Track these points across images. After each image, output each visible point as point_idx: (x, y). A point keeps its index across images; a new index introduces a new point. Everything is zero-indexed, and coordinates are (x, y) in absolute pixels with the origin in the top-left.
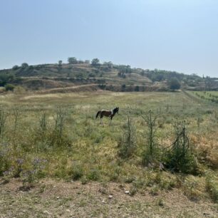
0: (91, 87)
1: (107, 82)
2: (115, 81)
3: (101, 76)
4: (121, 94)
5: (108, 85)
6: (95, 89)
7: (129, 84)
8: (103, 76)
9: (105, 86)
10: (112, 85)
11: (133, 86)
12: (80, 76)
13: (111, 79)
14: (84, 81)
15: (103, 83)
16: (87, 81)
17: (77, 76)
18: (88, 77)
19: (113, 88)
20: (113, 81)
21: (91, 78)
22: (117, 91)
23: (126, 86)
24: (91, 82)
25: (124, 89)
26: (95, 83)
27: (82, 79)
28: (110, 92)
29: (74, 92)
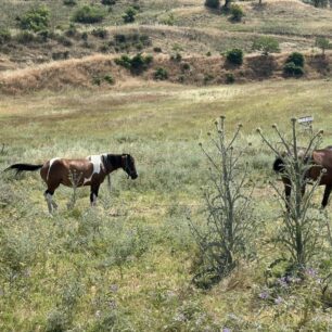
0: (85, 68)
1: (157, 43)
2: (191, 37)
3: (129, 19)
4: (224, 93)
5: (164, 56)
6: (107, 78)
7: (255, 47)
8: (139, 18)
9: (149, 60)
10: (179, 57)
11: (274, 54)
12: (34, 24)
13: (173, 28)
14: (56, 43)
15: (139, 48)
16: (68, 44)
17: (24, 24)
18: (72, 26)
19: (186, 67)
20: (184, 36)
21: (83, 27)
22: (206, 80)
23: (246, 55)
24: (86, 46)
25: (237, 70)
26: (103, 50)
27: (45, 34)
28: (174, 85)
29: (12, 93)
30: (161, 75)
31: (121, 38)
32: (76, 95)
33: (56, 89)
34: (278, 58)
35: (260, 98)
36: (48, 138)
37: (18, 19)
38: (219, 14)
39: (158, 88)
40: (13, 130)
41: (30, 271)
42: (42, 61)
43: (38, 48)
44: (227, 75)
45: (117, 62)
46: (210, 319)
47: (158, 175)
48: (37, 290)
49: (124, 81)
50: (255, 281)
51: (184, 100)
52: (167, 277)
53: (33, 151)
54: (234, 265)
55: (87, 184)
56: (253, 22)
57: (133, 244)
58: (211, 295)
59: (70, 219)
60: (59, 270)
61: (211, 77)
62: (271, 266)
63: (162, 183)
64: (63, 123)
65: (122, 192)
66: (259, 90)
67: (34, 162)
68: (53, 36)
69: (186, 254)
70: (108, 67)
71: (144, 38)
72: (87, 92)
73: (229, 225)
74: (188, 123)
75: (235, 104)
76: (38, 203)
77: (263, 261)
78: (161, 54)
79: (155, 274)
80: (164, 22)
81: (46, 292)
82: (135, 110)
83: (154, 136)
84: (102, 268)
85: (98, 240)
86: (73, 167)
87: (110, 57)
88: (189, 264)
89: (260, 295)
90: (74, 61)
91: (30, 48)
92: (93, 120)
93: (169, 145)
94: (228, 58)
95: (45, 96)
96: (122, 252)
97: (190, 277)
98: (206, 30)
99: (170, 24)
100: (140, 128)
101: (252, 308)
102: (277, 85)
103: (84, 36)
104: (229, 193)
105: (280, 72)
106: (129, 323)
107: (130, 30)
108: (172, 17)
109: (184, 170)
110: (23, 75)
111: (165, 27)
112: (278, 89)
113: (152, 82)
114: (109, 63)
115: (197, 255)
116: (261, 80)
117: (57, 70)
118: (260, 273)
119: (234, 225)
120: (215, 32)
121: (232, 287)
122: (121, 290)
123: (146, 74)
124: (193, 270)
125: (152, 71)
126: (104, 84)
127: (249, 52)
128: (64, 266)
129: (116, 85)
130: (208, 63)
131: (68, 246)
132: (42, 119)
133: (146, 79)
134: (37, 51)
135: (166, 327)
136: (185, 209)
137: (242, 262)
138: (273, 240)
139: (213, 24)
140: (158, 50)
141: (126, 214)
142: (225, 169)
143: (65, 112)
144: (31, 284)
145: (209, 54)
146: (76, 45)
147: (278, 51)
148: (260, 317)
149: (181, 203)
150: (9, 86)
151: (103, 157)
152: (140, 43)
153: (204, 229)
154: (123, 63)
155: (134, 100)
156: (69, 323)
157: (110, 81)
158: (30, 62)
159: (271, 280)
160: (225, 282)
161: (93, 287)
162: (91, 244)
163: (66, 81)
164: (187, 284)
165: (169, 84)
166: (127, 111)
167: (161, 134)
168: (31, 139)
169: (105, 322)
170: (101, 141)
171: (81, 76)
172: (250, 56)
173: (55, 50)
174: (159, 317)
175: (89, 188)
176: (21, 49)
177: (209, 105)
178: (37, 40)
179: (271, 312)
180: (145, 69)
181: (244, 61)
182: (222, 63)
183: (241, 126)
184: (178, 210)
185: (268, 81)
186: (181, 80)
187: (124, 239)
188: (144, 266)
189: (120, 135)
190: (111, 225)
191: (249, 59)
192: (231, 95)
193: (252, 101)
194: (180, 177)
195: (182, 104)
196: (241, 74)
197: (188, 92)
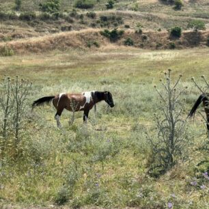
0: (82, 37)
1: (127, 22)
2: (149, 19)
3: (110, 6)
4: (168, 55)
5: (131, 31)
6: (95, 44)
7: (189, 26)
8: (116, 6)
9: (122, 33)
10: (141, 32)
11: (201, 31)
12: (50, 8)
13: (138, 13)
14: (63, 20)
15: (116, 25)
16: (71, 22)
17: (44, 8)
18: (74, 10)
19: (145, 38)
20: (145, 18)
21: (81, 11)
22: (157, 46)
23: (183, 31)
24: (82, 23)
25: (177, 41)
26: (93, 26)
27: (57, 15)
28: (137, 49)
29: (35, 52)
30: (129, 43)
31: (104, 19)
32: (75, 53)
33: (63, 49)
34: (204, 33)
35: (191, 58)
36: (57, 80)
37: (41, 5)
38: (167, 5)
39: (127, 51)
40: (36, 74)
41: (46, 163)
42: (54, 32)
43: (52, 23)
44: (170, 43)
45: (102, 33)
46: (159, 196)
47: (126, 105)
48: (50, 174)
49: (106, 45)
50: (188, 174)
51: (143, 59)
52: (131, 170)
53: (48, 88)
54: (174, 164)
55: (82, 110)
56: (189, 10)
57: (110, 148)
58: (159, 182)
59: (71, 131)
60: (64, 162)
61: (161, 45)
62: (198, 165)
63: (128, 110)
64: (67, 70)
65: (103, 115)
66: (191, 53)
67: (48, 95)
68: (62, 16)
69: (144, 156)
70: (96, 37)
71: (119, 19)
72: (82, 52)
73: (171, 138)
74: (145, 73)
75: (175, 62)
76: (50, 120)
77: (193, 161)
78: (129, 29)
79: (124, 168)
80: (132, 9)
81: (56, 176)
82: (112, 64)
83: (124, 81)
84: (90, 162)
85: (88, 145)
86: (73, 99)
87: (97, 30)
88: (145, 161)
89: (192, 183)
90: (74, 32)
91: (48, 23)
92: (86, 69)
93: (133, 86)
94: (172, 33)
95: (56, 54)
96: (103, 153)
97: (146, 170)
98: (159, 15)
99: (136, 10)
100: (115, 76)
101: (185, 191)
102: (203, 50)
103: (81, 17)
104: (172, 118)
105: (205, 42)
106: (108, 197)
107: (110, 13)
108: (137, 6)
109: (142, 103)
110: (42, 40)
111: (132, 12)
112: (203, 53)
113: (123, 47)
114: (96, 34)
115: (150, 156)
116: (192, 47)
117: (64, 37)
118: (191, 169)
119: (175, 138)
120: (164, 16)
121: (172, 177)
122: (102, 177)
123: (119, 41)
124: (148, 166)
125: (123, 40)
126: (93, 47)
127: (186, 30)
128: (66, 161)
129: (101, 48)
130: (159, 35)
131: (69, 148)
132: (53, 68)
133: (120, 45)
134: (52, 25)
135: (131, 200)
136: (143, 127)
137: (180, 162)
138: (200, 149)
139: (163, 11)
140: (127, 27)
141: (106, 130)
142: (170, 103)
143: (68, 64)
144: (46, 171)
145: (160, 30)
146: (76, 22)
147: (204, 29)
148: (191, 197)
149: (140, 123)
150: (34, 47)
151: (92, 93)
152: (117, 22)
153: (155, 140)
154: (105, 34)
155: (112, 57)
156: (71, 196)
157: (97, 45)
158: (47, 32)
159: (198, 174)
160: (168, 174)
161: (85, 174)
162: (84, 147)
163: (69, 45)
164: (144, 175)
165: (134, 48)
166: (107, 65)
167: (128, 80)
168: (47, 80)
169: (93, 196)
170: (90, 83)
171: (78, 42)
172: (186, 31)
173: (63, 25)
174: (127, 194)
175: (83, 112)
176: (42, 24)
177: (159, 63)
178: (52, 18)
179: (198, 194)
180: (119, 38)
181: (182, 35)
182: (168, 36)
183: (181, 76)
184: (138, 128)
185: (197, 48)
186: (142, 46)
187: (105, 144)
188: (117, 162)
189: (102, 79)
190: (96, 136)
191: (185, 34)
192: (173, 56)
193: (187, 60)
194: (140, 107)
195: (142, 61)
196: (180, 43)
197: (145, 53)
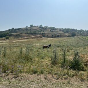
0: (39, 36)
1: (46, 34)
17: (34, 32)
19: (48, 36)
21: (39, 32)
23: (54, 35)
32: (38, 39)
45: (42, 36)
56: (54, 32)
95: (36, 39)
98: (50, 33)
102: (57, 38)
107: (43, 33)
108: (47, 32)
110: (34, 37)
125: (45, 37)
147: (57, 35)
173: (36, 35)
192: (52, 39)
197: (48, 39)
